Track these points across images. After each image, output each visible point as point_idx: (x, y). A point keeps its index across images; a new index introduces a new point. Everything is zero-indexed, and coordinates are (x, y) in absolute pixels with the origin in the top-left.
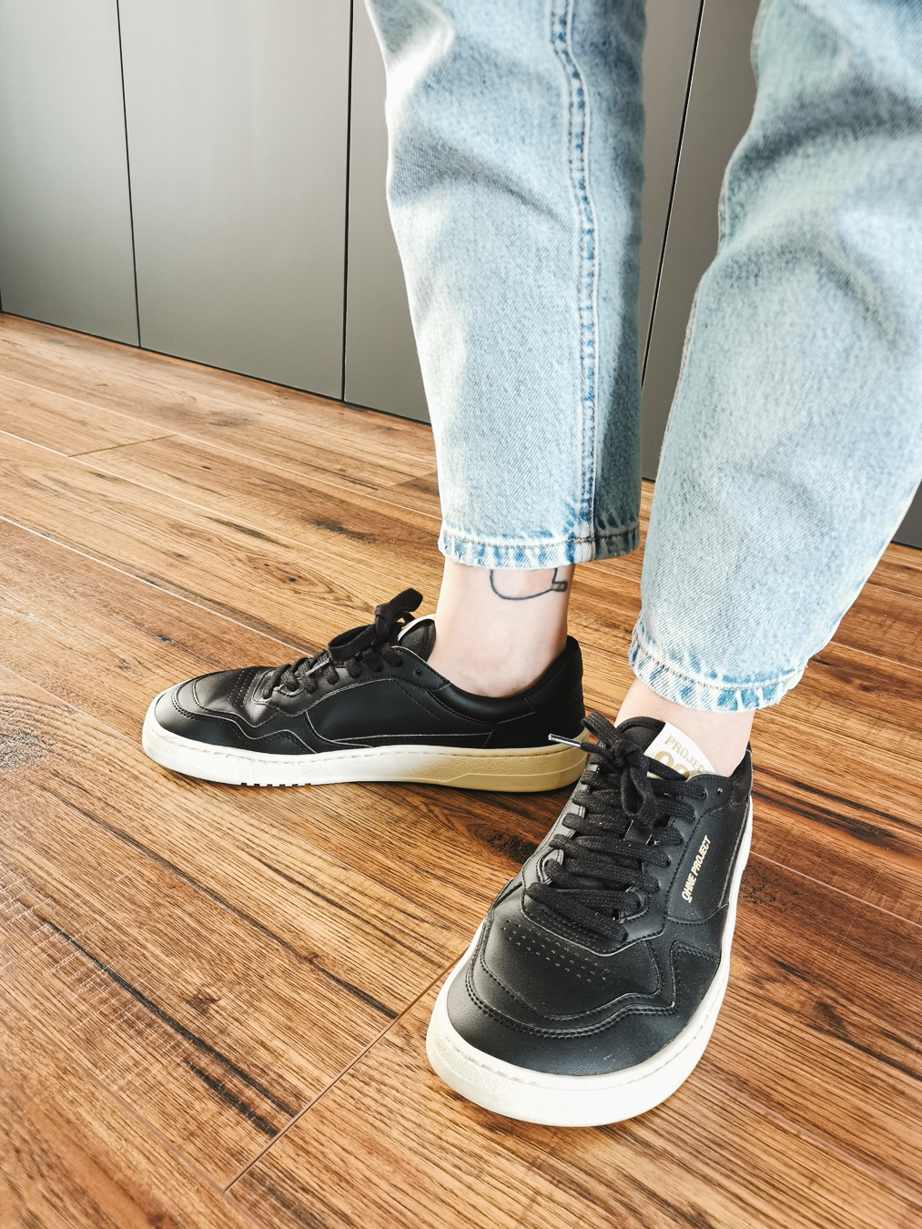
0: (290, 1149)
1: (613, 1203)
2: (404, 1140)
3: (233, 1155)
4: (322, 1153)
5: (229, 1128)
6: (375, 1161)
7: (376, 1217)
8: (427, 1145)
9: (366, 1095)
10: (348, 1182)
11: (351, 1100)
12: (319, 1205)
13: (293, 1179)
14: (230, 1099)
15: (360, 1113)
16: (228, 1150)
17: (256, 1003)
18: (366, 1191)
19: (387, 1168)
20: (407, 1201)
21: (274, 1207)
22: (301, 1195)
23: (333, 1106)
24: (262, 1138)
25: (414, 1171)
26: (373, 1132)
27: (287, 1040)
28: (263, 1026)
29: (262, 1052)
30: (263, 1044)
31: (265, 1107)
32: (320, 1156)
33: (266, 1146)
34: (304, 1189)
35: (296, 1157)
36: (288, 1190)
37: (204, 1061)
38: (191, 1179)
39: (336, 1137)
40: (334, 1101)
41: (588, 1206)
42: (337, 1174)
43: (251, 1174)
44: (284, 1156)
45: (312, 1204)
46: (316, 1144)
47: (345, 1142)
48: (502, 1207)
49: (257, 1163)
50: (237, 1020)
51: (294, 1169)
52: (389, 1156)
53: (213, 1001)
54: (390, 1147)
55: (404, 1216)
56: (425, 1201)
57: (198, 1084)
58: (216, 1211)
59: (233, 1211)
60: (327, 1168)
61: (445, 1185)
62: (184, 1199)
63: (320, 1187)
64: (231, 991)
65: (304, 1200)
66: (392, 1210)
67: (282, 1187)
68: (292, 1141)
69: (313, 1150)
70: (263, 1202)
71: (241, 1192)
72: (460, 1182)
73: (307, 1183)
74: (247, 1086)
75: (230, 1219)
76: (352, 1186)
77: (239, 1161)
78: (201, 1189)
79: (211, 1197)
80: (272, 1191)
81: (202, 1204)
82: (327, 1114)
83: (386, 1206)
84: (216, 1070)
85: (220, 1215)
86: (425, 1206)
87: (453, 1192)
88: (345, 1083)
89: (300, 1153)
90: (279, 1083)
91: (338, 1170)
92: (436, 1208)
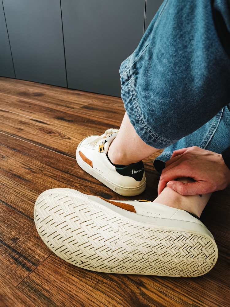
0: (34, 275)
1: (119, 281)
2: (65, 270)
3: (19, 277)
4: (43, 275)
5: (19, 271)
6: (57, 276)
7: (56, 290)
8: (71, 271)
9: (56, 259)
10: (49, 282)
11: (52, 261)
12: (41, 288)
13: (35, 282)
14: (20, 263)
15: (54, 264)
16: (18, 276)
17: (29, 239)
18: (53, 283)
19: (60, 277)
20: (64, 285)
21: (28, 290)
22: (36, 286)
23: (47, 263)
24: (27, 273)
25: (67, 278)
26: (57, 269)
27: (36, 247)
28: (31, 245)
29: (30, 251)
30: (30, 249)
31: (29, 264)
32: (42, 276)
33: (28, 274)
34: (37, 285)
35: (36, 277)
36: (33, 285)
37: (14, 254)
38: (7, 284)
39: (47, 271)
40: (48, 262)
41: (112, 283)
42: (46, 280)
43: (24, 282)
44: (33, 276)
45: (39, 288)
46: (41, 273)
47: (49, 272)
48: (90, 285)
49: (25, 279)
50: (24, 243)
51: (35, 279)
52: (61, 274)
53: (18, 239)
54: (61, 272)
55: (63, 289)
56: (69, 285)
57: (12, 260)
58: (13, 292)
59: (18, 292)
60: (44, 279)
61: (75, 280)
62: (5, 290)
63: (42, 284)
64: (23, 236)
65: (37, 287)
66: (60, 288)
67: (32, 284)
68: (35, 273)
69: (41, 274)
70: (26, 289)
71: (20, 286)
72: (79, 279)
73: (38, 283)
74: (25, 260)
75: (17, 294)
76: (50, 283)
77: (20, 279)
78: (10, 287)
79: (12, 289)
80: (29, 286)
81: (10, 291)
82: (45, 265)
83: (58, 287)
84: (17, 256)
85: (14, 293)
86: (69, 286)
87: (77, 282)
88: (51, 257)
89: (37, 275)
90: (33, 258)
91: (47, 279)
92: (72, 287)
